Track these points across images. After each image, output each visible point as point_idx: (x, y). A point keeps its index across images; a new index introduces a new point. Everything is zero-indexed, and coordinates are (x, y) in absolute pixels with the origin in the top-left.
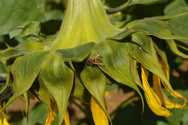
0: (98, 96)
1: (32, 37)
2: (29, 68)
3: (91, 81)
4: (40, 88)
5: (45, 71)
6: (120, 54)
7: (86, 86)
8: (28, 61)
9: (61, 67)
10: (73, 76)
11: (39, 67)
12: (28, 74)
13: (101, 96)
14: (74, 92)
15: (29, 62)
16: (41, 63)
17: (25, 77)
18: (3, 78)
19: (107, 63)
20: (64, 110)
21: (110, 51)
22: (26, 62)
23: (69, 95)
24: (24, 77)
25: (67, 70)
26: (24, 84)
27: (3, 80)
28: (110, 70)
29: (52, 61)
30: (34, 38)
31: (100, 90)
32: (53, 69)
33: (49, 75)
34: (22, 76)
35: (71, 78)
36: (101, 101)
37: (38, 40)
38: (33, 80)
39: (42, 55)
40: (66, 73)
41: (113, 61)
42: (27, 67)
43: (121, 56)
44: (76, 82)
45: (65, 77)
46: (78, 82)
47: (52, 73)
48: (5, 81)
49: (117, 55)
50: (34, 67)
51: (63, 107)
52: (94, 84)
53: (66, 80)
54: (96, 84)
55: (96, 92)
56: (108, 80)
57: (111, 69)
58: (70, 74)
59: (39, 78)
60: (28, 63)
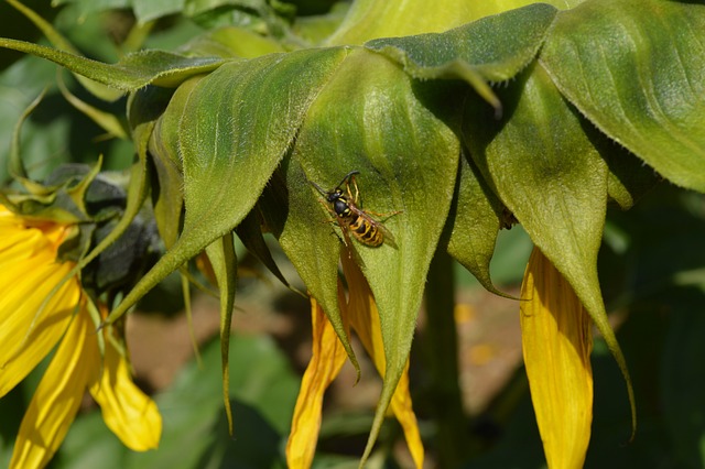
0: (570, 255)
1: (236, 14)
2: (241, 124)
3: (538, 184)
4: (290, 218)
5: (321, 134)
6: (681, 58)
7: (512, 208)
8: (238, 93)
9: (399, 113)
10: (457, 157)
11: (294, 117)
12: (239, 150)
13: (581, 255)
14: (453, 238)
15: (244, 94)
16: (302, 95)
17: (221, 164)
18: (113, 187)
19: (620, 97)
20: (409, 316)
21: (636, 39)
22: (228, 97)
23: (431, 249)
24: (219, 163)
25: (426, 126)
26: (221, 196)
27: (115, 195)
28: (634, 130)
29: (353, 88)
30: (247, 19)
31: (576, 228)
32: (359, 123)
33: (339, 152)
34: (210, 161)
35: (447, 165)
36: (582, 278)
37: (262, 26)
38: (264, 177)
39: (307, 63)
40: (423, 140)
41: (648, 91)
42: (234, 120)
43: (686, 68)
44: (464, 188)
45: (415, 164)
46: (472, 188)
47: (353, 142)
48: (121, 203)
49: (667, 60)
50: (269, 114)
51: (404, 304)
52: (552, 199)
53: (421, 178)
54: (557, 199)
55: (562, 237)
56: (619, 182)
57: (637, 127)
58: (443, 146)
59: (292, 169)
60: (236, 102)
